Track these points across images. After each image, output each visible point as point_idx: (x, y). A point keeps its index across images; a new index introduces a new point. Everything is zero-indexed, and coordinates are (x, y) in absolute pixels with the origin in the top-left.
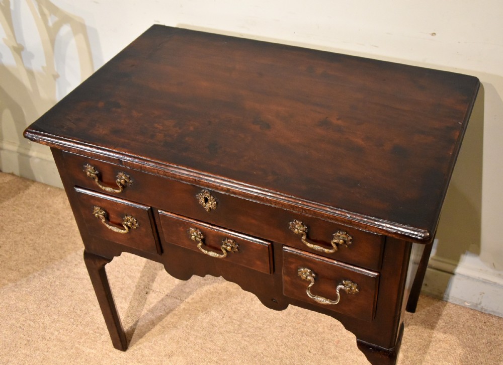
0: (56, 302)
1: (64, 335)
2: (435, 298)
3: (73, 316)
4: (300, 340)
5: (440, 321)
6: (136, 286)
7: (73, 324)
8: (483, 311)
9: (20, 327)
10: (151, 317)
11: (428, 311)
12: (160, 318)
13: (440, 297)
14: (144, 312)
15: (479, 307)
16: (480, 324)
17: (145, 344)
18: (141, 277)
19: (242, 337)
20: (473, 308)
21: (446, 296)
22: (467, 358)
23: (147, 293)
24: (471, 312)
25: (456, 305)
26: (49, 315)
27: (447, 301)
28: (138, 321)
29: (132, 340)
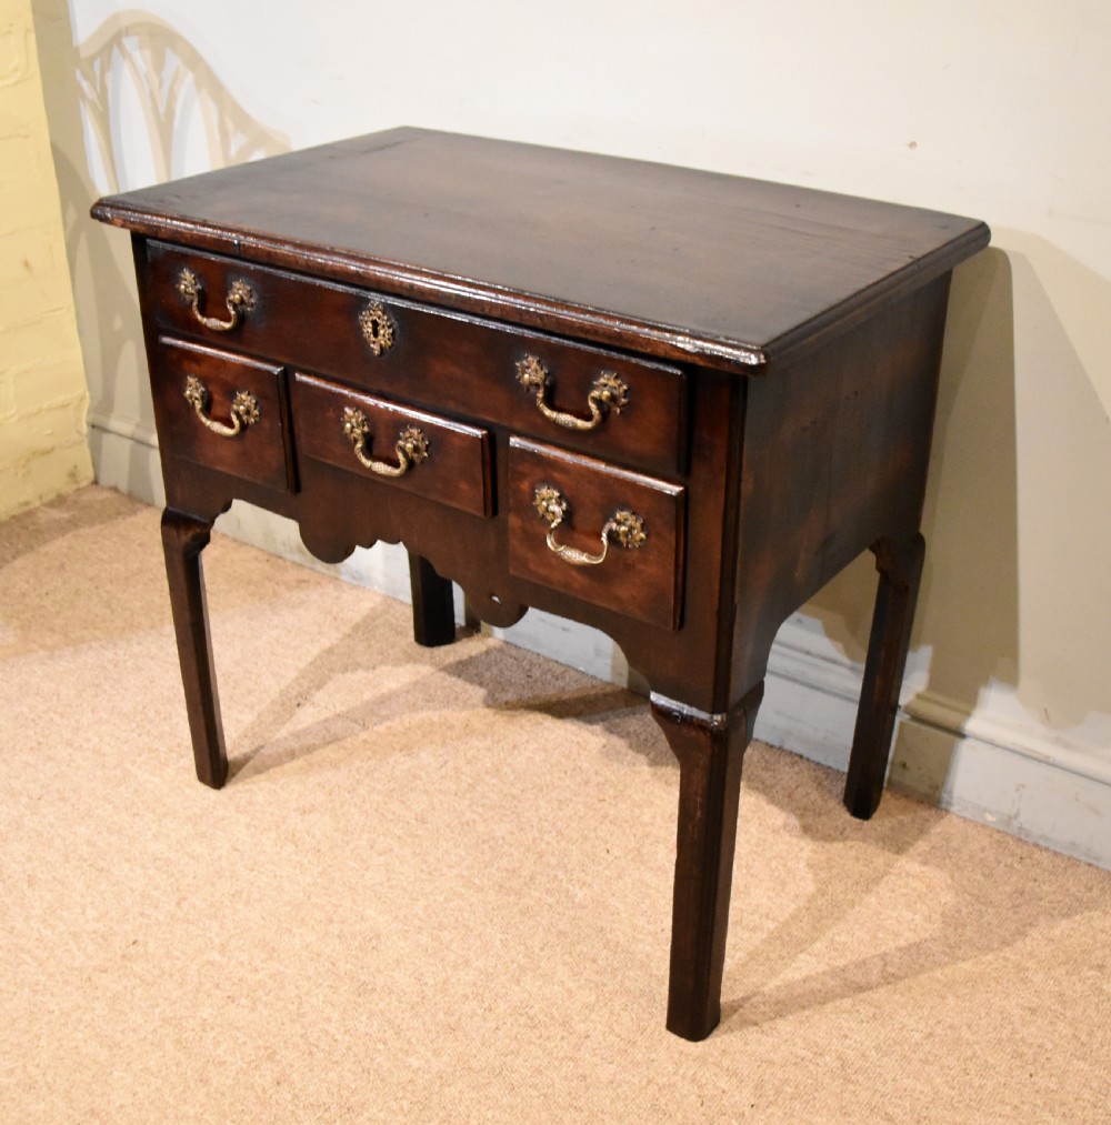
0: (115, 692)
1: (109, 744)
2: (922, 802)
3: (138, 719)
4: (595, 830)
5: (920, 842)
6: (281, 691)
7: (133, 731)
8: (1023, 837)
9: (33, 720)
10: (295, 744)
11: (901, 822)
12: (309, 749)
13: (931, 798)
14: (283, 732)
15: (1015, 823)
16: (1009, 861)
17: (263, 784)
18: (297, 678)
19: (470, 805)
20: (1001, 828)
21: (945, 796)
22: (959, 911)
23: (298, 705)
24: (996, 836)
25: (965, 819)
26: (93, 711)
27: (947, 811)
28: (263, 747)
29: (240, 774)
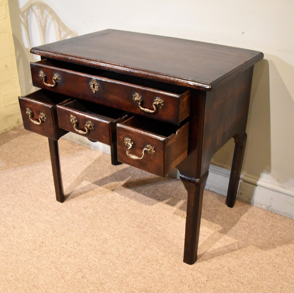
0: (33, 178)
1: (32, 192)
2: (246, 203)
3: (40, 185)
4: (162, 211)
6: (77, 177)
7: (38, 188)
8: (272, 211)
9: (12, 186)
10: (81, 191)
11: (241, 208)
12: (85, 192)
13: (248, 202)
14: (78, 188)
15: (270, 208)
16: (269, 218)
17: (74, 201)
18: (81, 174)
19: (129, 206)
20: (267, 209)
21: (252, 201)
23: (82, 181)
24: (266, 211)
25: (257, 207)
26: (27, 183)
27: (253, 205)
28: (73, 192)
29: (67, 199)
